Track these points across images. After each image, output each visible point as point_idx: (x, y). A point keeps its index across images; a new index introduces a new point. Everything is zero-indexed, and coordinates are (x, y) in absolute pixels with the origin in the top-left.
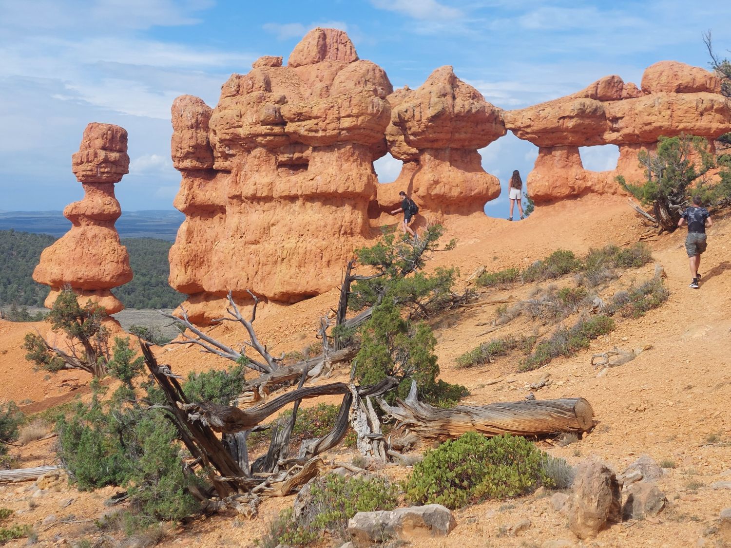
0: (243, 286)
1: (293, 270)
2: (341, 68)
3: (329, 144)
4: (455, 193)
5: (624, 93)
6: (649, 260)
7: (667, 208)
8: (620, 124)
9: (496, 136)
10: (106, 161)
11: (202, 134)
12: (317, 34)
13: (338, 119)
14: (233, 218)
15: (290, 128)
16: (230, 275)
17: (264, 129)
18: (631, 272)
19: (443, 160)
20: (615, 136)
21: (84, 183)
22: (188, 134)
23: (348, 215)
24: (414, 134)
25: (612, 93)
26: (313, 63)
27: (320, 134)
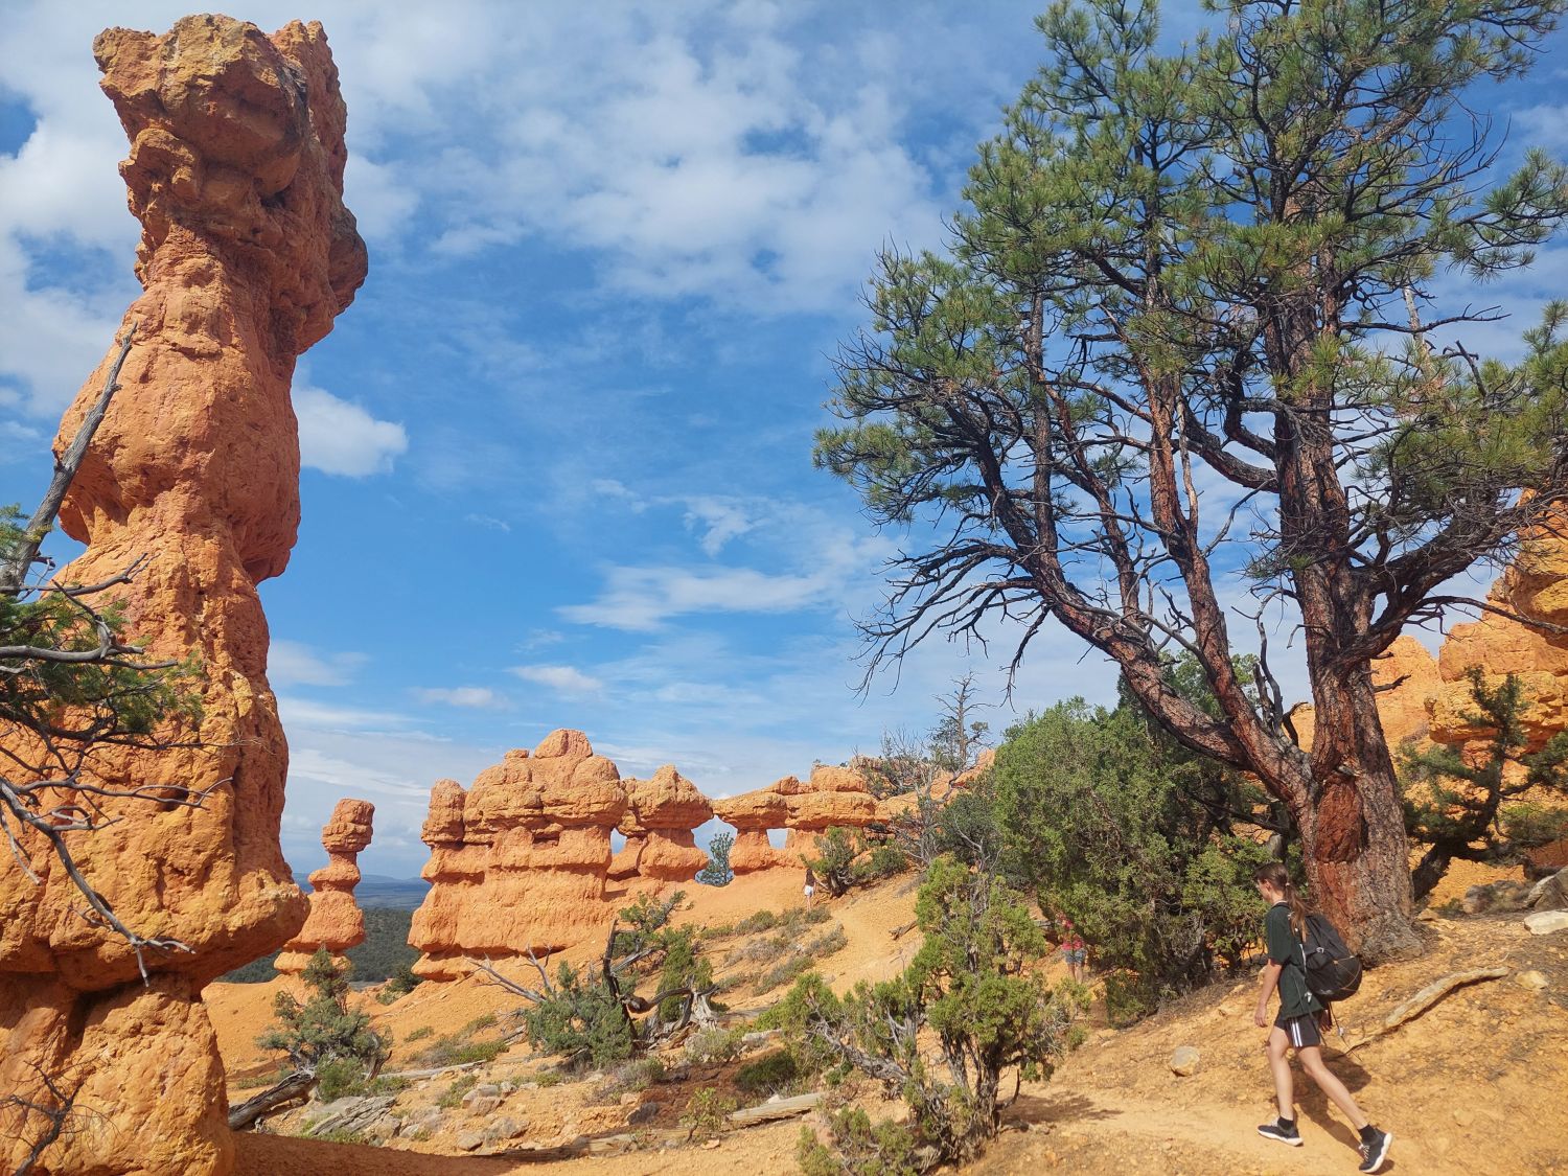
0: (498, 943)
1: (544, 928)
2: (580, 761)
3: (579, 825)
4: (674, 864)
5: (799, 790)
6: (829, 918)
7: (836, 879)
8: (797, 813)
9: (706, 819)
10: (354, 833)
11: (457, 812)
12: (561, 734)
13: (589, 805)
14: (491, 883)
15: (547, 811)
16: (486, 933)
17: (527, 812)
18: (818, 926)
19: (666, 837)
20: (793, 821)
21: (331, 852)
22: (446, 812)
23: (590, 881)
24: (645, 817)
25: (791, 789)
26: (557, 756)
27: (573, 816)
